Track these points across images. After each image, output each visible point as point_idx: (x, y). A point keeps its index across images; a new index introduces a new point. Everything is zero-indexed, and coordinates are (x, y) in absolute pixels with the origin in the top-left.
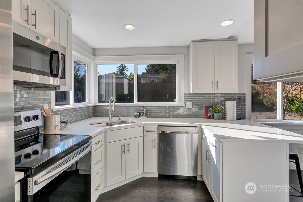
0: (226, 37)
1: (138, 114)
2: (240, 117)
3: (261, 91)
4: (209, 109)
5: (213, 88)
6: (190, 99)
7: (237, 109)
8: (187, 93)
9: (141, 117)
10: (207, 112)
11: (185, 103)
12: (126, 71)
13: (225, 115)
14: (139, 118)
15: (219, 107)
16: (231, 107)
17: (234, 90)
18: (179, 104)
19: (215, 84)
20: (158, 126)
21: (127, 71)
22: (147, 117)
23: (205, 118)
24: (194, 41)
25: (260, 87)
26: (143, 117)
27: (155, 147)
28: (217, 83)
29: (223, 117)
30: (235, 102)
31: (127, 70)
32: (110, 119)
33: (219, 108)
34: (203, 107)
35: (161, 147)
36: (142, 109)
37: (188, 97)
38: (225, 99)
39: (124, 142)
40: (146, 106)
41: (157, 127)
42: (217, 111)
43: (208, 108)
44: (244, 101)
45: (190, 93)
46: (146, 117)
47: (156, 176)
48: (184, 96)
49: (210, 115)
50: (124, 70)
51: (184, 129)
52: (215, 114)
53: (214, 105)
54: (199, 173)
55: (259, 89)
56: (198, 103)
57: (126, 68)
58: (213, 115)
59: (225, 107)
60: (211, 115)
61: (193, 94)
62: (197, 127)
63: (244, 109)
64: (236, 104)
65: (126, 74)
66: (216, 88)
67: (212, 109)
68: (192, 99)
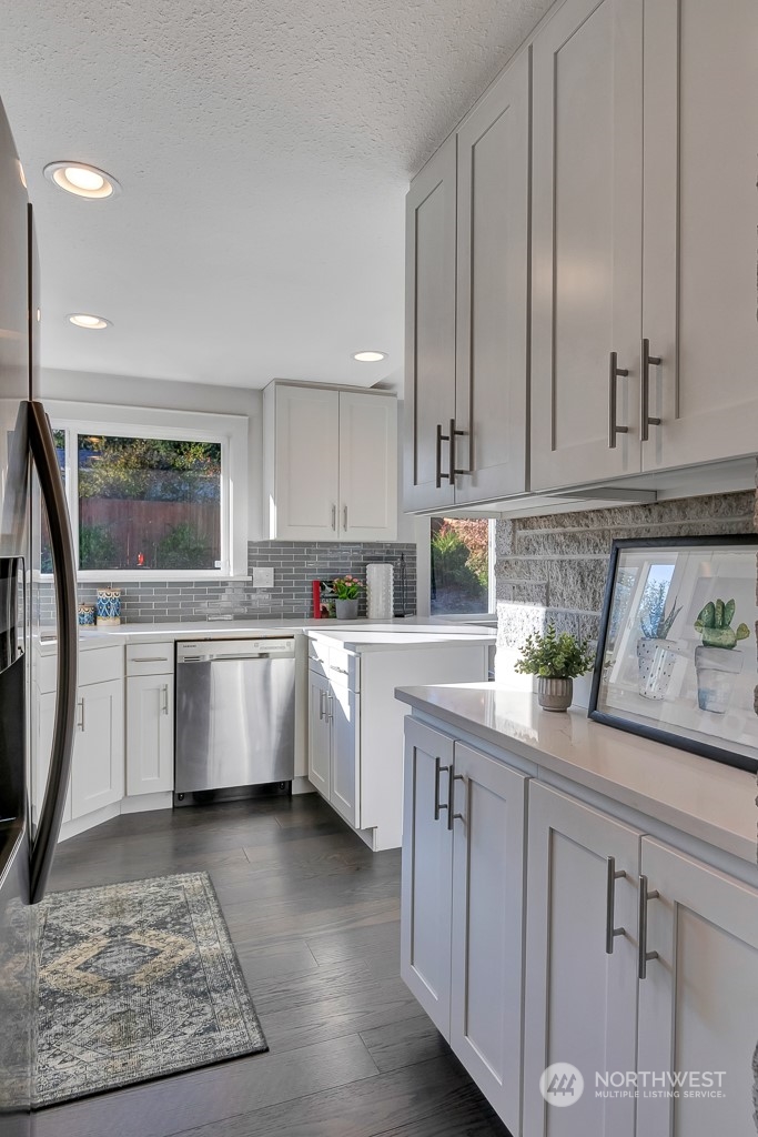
0: (368, 382)
1: (88, 611)
2: (404, 609)
3: (468, 541)
4: (323, 588)
5: (333, 525)
6: (267, 558)
7: (395, 589)
8: (257, 538)
9: (100, 621)
10: (317, 598)
11: (250, 572)
13: (365, 607)
14: (93, 626)
15: (349, 581)
16: (380, 579)
17: (388, 533)
18: (232, 575)
19: (340, 515)
20: (176, 642)
22: (122, 622)
23: (312, 616)
24: (281, 383)
25: (466, 528)
26: (110, 620)
27: (165, 708)
28: (345, 511)
29: (362, 613)
30: (391, 567)
33: (350, 585)
34: (306, 583)
35: (187, 706)
36: (102, 594)
37: (260, 553)
38: (365, 558)
40: (116, 584)
41: (173, 645)
42: (344, 595)
43: (318, 586)
44: (414, 565)
45: (266, 539)
46: (118, 620)
47: (168, 803)
48: (249, 551)
49: (324, 608)
51: (256, 646)
52: (340, 604)
53: (335, 577)
54: (299, 771)
55: (462, 535)
56: (291, 571)
58: (334, 608)
59: (365, 583)
60: (327, 606)
61: (274, 543)
62: (292, 637)
63: (413, 589)
64: (392, 572)
66: (341, 526)
67: (330, 589)
68: (273, 558)
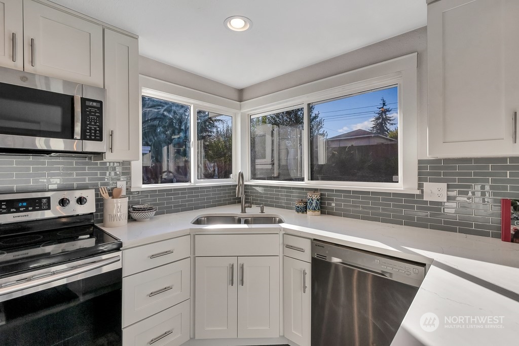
1: (302, 205)
4: (516, 208)
5: (514, 137)
9: (307, 211)
11: (420, 187)
12: (388, 125)
18: (403, 188)
20: (314, 239)
21: (392, 124)
26: (313, 213)
31: (391, 122)
32: (243, 211)
39: (233, 261)
48: (419, 168)
49: (517, 231)
50: (386, 124)
57: (389, 120)
62: (423, 265)
65: (388, 129)
